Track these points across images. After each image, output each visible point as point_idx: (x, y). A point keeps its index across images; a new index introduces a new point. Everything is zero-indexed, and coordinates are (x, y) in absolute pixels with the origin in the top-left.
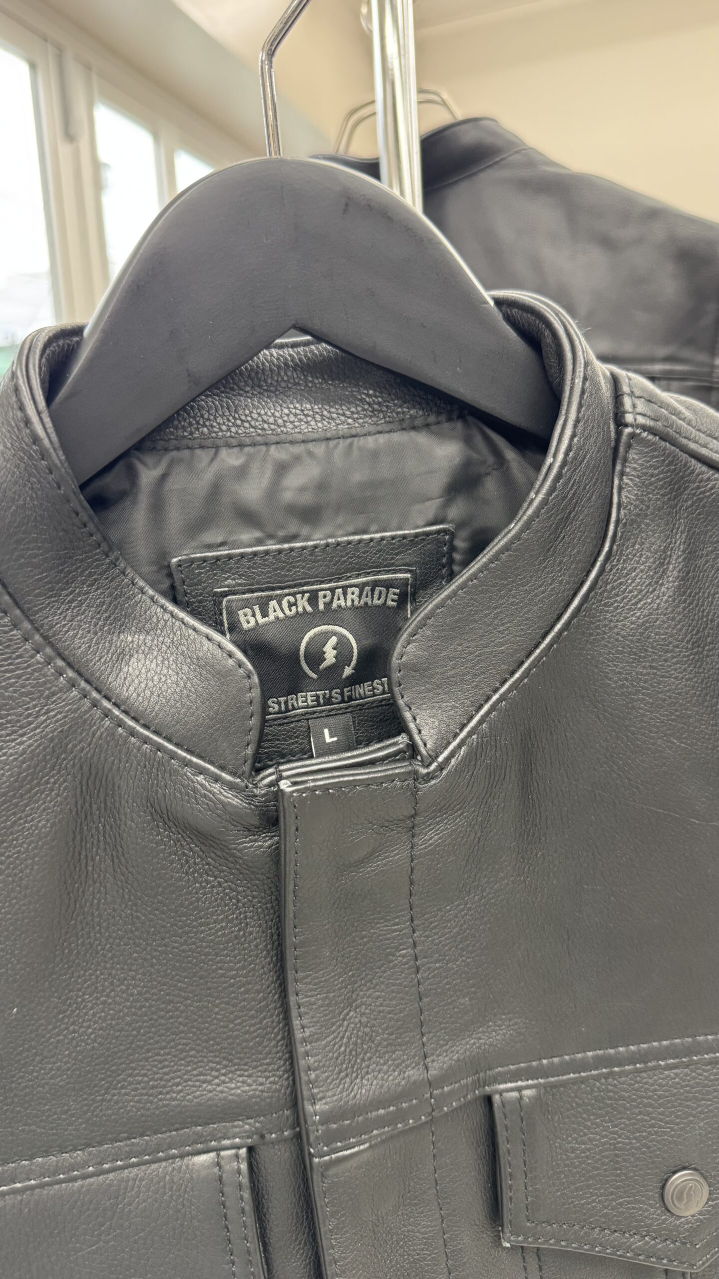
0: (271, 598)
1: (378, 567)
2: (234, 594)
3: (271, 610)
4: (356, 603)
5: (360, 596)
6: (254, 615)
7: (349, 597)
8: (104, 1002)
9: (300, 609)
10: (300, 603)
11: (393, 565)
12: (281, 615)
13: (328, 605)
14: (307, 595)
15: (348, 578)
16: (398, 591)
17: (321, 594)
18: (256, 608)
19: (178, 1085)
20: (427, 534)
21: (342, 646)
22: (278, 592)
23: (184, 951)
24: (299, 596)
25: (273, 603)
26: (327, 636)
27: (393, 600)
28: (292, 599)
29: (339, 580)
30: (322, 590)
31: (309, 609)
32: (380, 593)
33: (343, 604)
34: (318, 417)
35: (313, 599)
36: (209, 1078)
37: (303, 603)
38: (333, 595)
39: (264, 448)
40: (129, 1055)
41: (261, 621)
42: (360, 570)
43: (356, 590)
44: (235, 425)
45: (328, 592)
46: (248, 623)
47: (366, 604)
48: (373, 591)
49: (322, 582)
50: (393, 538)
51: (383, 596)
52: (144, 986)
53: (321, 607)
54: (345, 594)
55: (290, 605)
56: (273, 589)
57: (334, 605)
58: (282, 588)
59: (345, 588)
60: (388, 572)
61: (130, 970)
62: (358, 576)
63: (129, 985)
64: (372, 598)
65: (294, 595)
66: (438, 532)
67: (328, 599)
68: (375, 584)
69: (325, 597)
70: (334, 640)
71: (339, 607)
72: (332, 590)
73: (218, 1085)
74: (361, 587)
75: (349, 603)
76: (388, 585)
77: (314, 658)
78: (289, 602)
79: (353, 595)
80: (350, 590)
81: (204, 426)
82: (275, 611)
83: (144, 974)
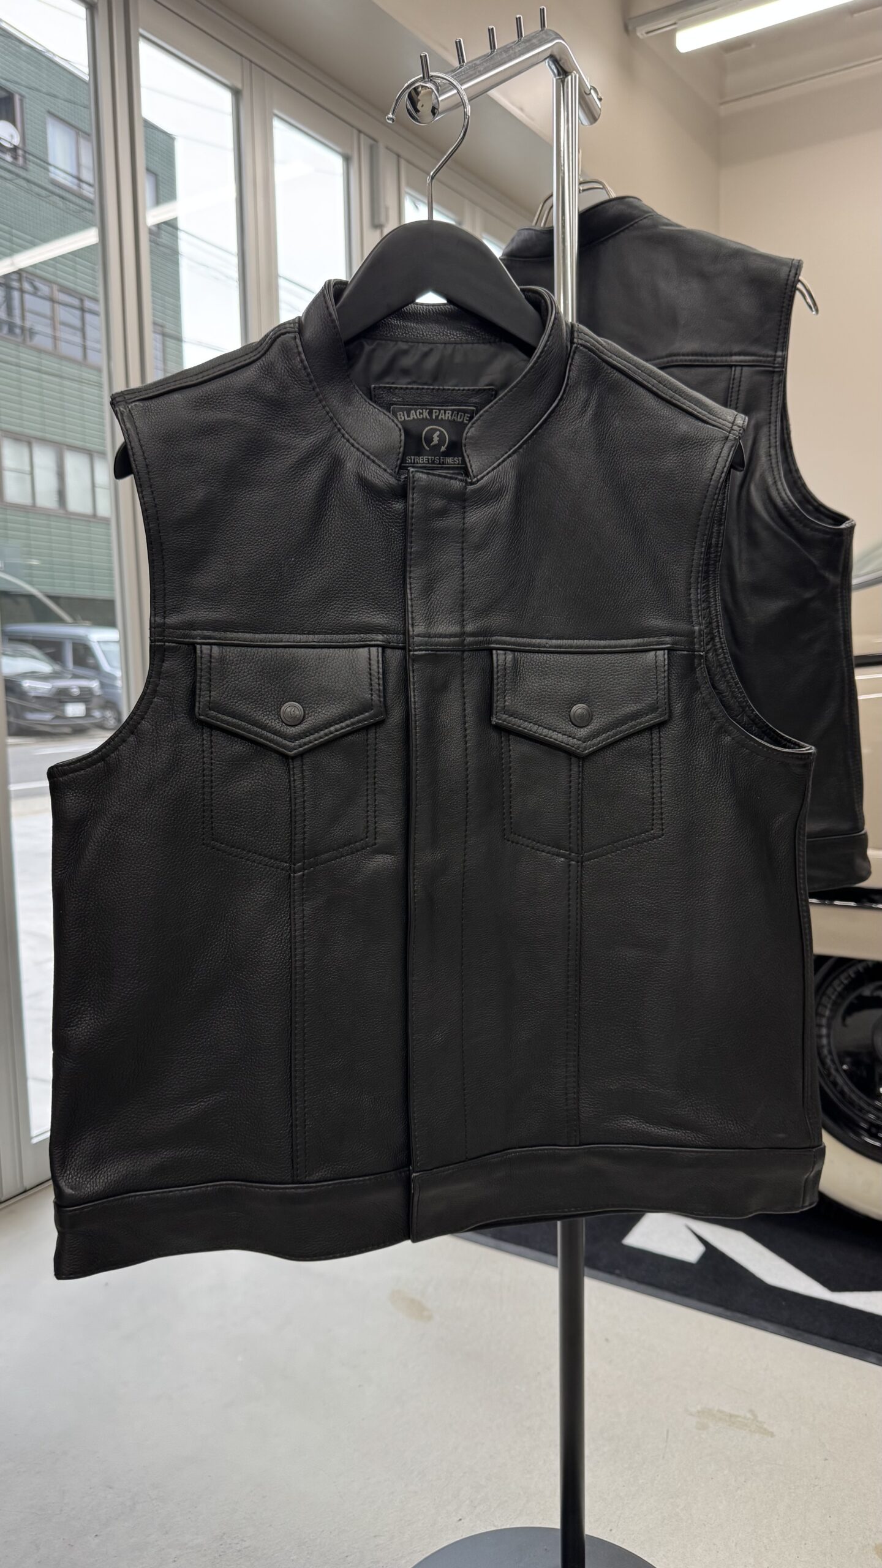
0: (412, 409)
1: (460, 403)
2: (396, 404)
3: (411, 415)
4: (450, 418)
5: (452, 415)
6: (404, 416)
7: (447, 415)
8: (328, 566)
9: (424, 417)
10: (424, 414)
11: (468, 403)
12: (416, 417)
13: (437, 417)
14: (428, 410)
15: (447, 406)
16: (469, 415)
17: (434, 411)
18: (405, 412)
19: (355, 612)
20: (484, 390)
21: (441, 436)
22: (415, 407)
23: (365, 547)
24: (424, 410)
25: (413, 412)
26: (434, 431)
27: (467, 420)
28: (421, 411)
29: (443, 406)
30: (434, 409)
31: (428, 417)
32: (461, 416)
33: (444, 418)
34: (441, 334)
35: (430, 413)
36: (369, 611)
37: (426, 414)
38: (440, 412)
39: (417, 344)
40: (337, 593)
41: (407, 419)
42: (453, 403)
43: (450, 412)
44: (405, 333)
45: (437, 411)
46: (401, 418)
47: (454, 420)
48: (458, 414)
49: (435, 406)
50: (469, 390)
51: (462, 417)
52: (347, 562)
53: (434, 417)
54: (445, 413)
55: (420, 414)
56: (413, 405)
57: (440, 418)
58: (417, 405)
59: (445, 410)
60: (465, 406)
61: (341, 553)
62: (452, 406)
63: (340, 560)
64: (457, 417)
65: (422, 409)
66: (489, 389)
67: (437, 414)
68: (459, 411)
69: (436, 412)
70: (438, 433)
71: (442, 418)
72: (440, 410)
73: (373, 615)
74: (453, 411)
75: (446, 418)
76: (465, 412)
77: (429, 440)
78: (420, 412)
79: (449, 414)
80: (447, 412)
81: (392, 331)
82: (413, 415)
83: (347, 556)
